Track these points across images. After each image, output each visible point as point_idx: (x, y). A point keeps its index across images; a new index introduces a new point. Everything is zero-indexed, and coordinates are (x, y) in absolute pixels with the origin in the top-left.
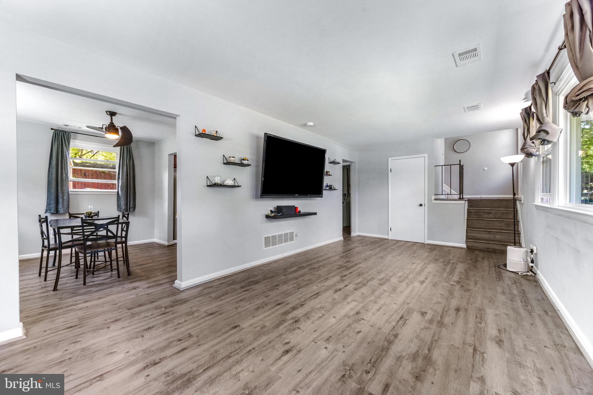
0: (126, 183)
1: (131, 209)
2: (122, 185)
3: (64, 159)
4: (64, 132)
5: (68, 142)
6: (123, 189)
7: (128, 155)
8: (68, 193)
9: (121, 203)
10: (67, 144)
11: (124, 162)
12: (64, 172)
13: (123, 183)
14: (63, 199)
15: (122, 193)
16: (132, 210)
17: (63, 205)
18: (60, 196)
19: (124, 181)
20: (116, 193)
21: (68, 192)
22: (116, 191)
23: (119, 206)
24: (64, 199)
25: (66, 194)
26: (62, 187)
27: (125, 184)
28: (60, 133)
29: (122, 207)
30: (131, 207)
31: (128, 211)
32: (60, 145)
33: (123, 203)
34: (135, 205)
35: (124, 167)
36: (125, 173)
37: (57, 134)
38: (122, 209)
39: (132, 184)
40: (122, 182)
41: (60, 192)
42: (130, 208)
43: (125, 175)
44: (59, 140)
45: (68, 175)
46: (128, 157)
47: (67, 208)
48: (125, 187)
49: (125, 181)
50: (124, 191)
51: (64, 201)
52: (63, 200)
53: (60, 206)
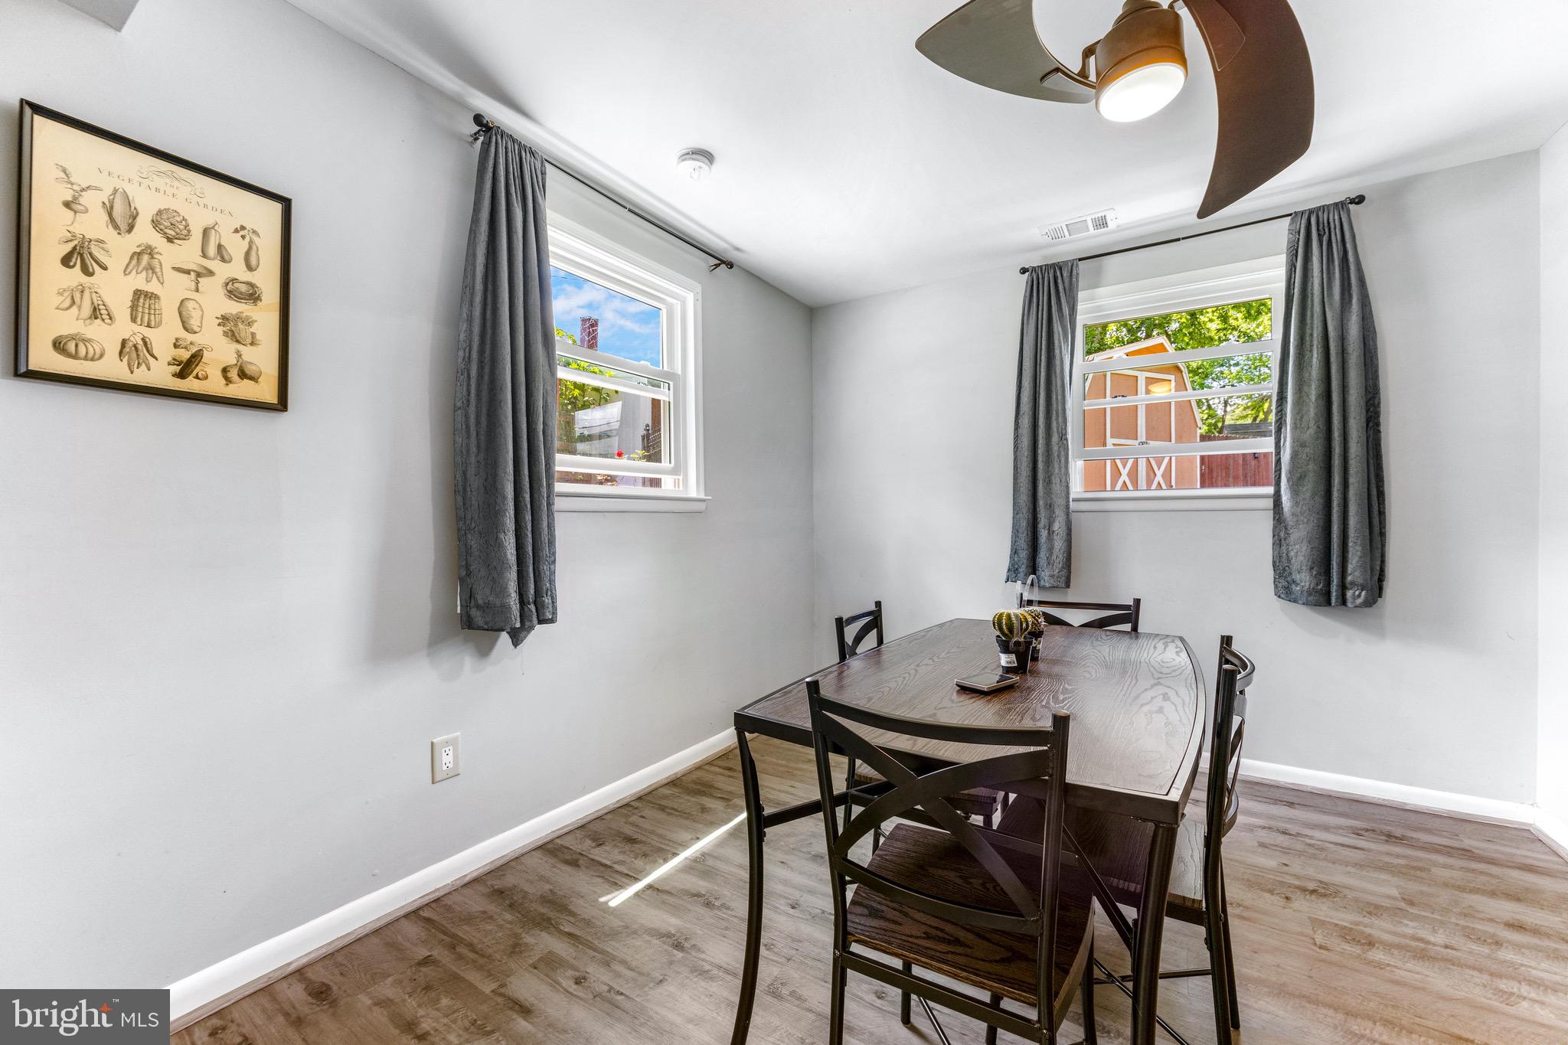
0: (1321, 442)
1: (1349, 594)
2: (1295, 456)
3: (1055, 372)
4: (1057, 267)
5: (1068, 302)
6: (1301, 478)
7: (1330, 287)
8: (1067, 506)
9: (1292, 554)
10: (1066, 310)
11: (1308, 332)
12: (1054, 425)
13: (1303, 445)
14: (1049, 533)
15: (1296, 504)
16: (1359, 601)
17: (1051, 554)
18: (1043, 521)
19: (1311, 433)
20: (1270, 503)
21: (1068, 501)
22: (1270, 490)
23: (1284, 570)
24: (1053, 532)
25: (1059, 514)
26: (1048, 482)
27: (1315, 449)
28: (1043, 278)
29: (1297, 577)
30: (1353, 583)
31: (1333, 600)
32: (1044, 326)
33: (1301, 558)
34: (1382, 571)
35: (1308, 355)
36: (1313, 391)
37: (1035, 283)
38: (1293, 586)
39: (1355, 449)
40: (1294, 440)
41: (1041, 503)
42: (1343, 587)
43: (1313, 398)
44: (1041, 303)
45: (1066, 434)
46: (1331, 294)
47: (1063, 567)
48: (1313, 468)
49: (1311, 431)
50: (1308, 487)
51: (1055, 537)
52: (1051, 532)
53: (1042, 555)
